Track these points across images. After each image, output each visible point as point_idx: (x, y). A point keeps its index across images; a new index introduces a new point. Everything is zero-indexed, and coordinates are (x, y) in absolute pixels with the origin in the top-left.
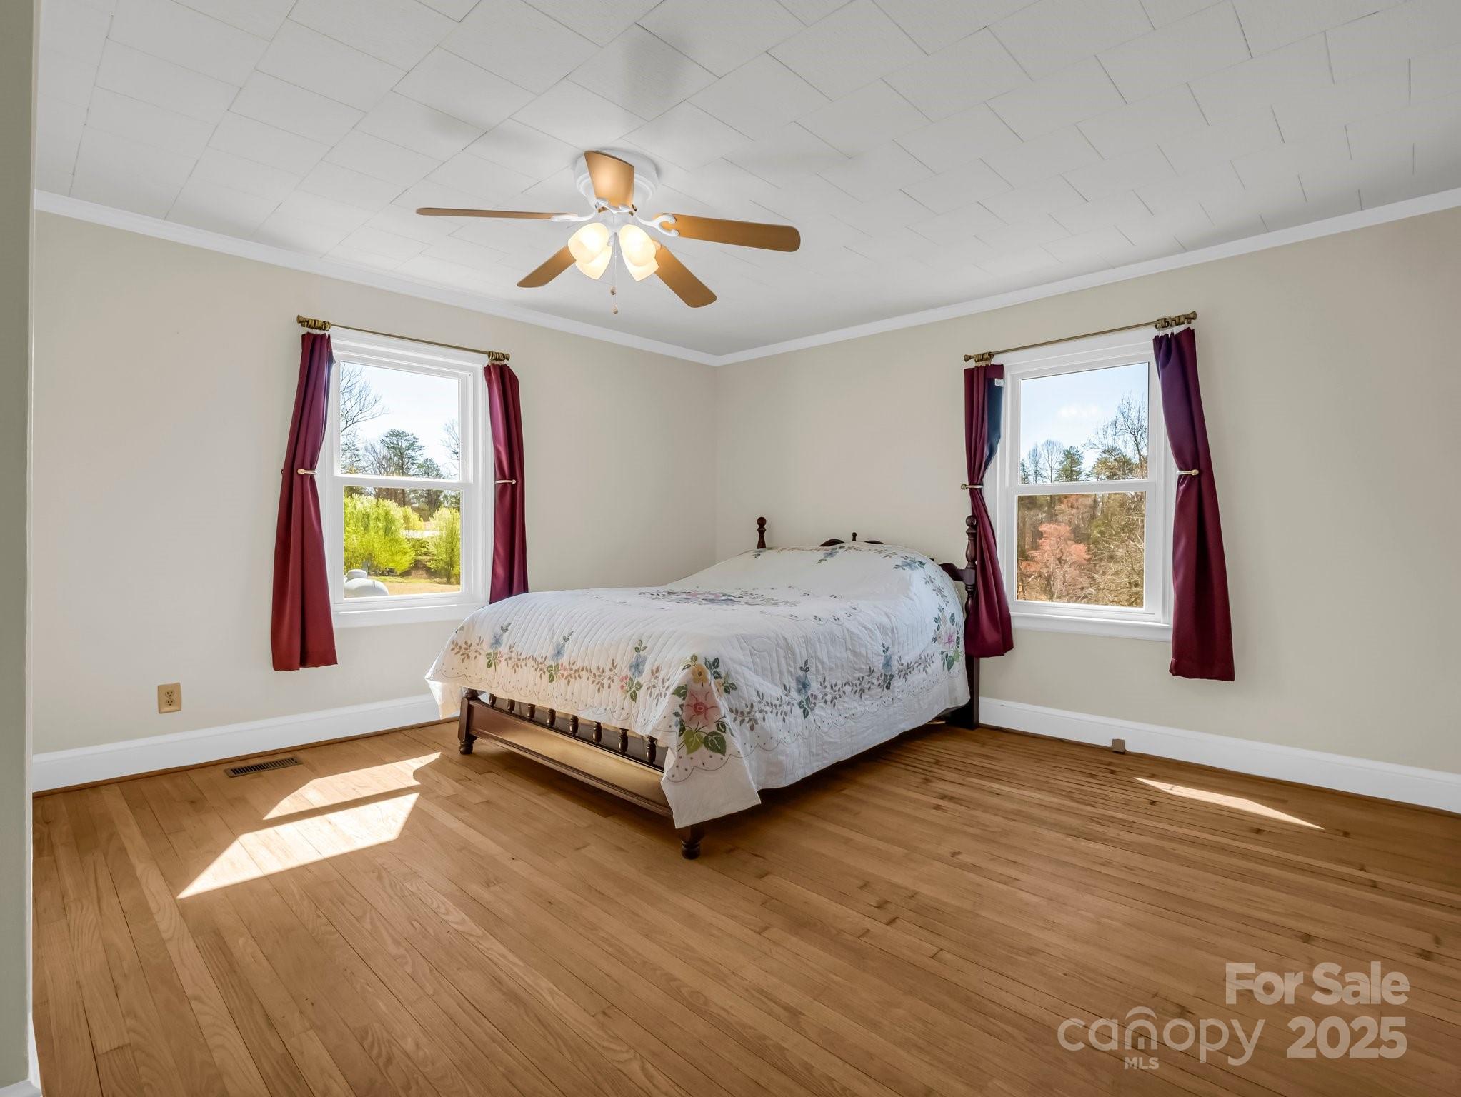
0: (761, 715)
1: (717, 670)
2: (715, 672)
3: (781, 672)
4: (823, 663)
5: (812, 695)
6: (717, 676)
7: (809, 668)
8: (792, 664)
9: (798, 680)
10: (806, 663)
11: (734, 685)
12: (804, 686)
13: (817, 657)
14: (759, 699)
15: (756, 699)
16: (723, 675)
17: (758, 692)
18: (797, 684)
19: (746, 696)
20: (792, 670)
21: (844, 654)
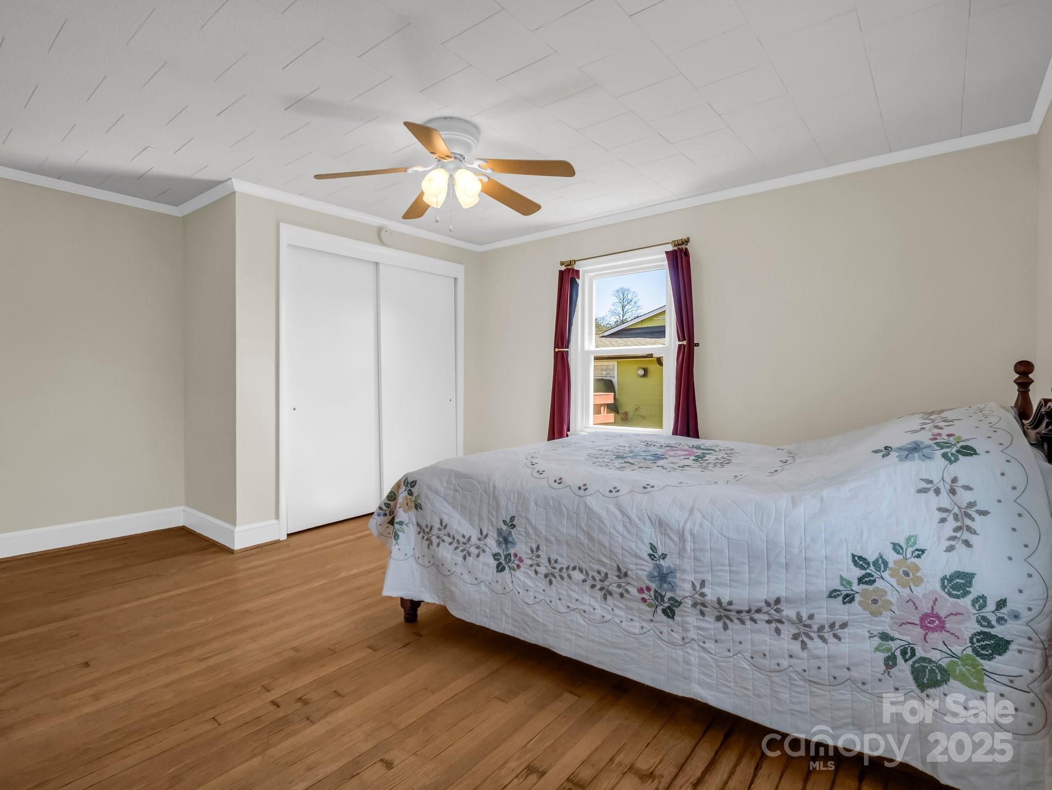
0: (438, 541)
1: (412, 489)
2: (409, 490)
3: (480, 518)
4: (535, 529)
5: (516, 555)
6: (410, 493)
7: (515, 526)
8: (495, 513)
9: (500, 532)
10: (513, 518)
11: (421, 505)
12: (505, 540)
13: (527, 519)
14: (440, 526)
15: (437, 525)
16: (415, 494)
17: (441, 521)
18: (498, 536)
19: (429, 519)
20: (494, 520)
21: (573, 532)
